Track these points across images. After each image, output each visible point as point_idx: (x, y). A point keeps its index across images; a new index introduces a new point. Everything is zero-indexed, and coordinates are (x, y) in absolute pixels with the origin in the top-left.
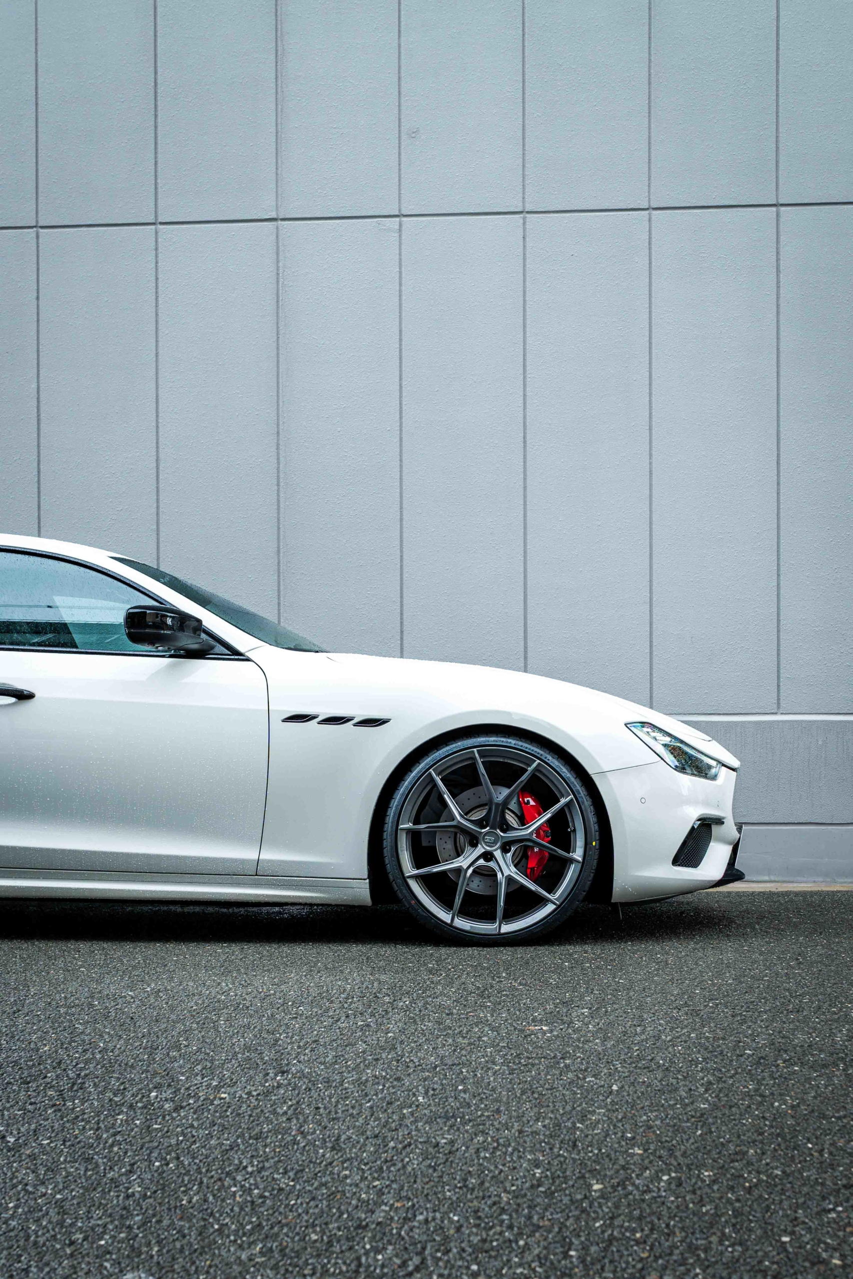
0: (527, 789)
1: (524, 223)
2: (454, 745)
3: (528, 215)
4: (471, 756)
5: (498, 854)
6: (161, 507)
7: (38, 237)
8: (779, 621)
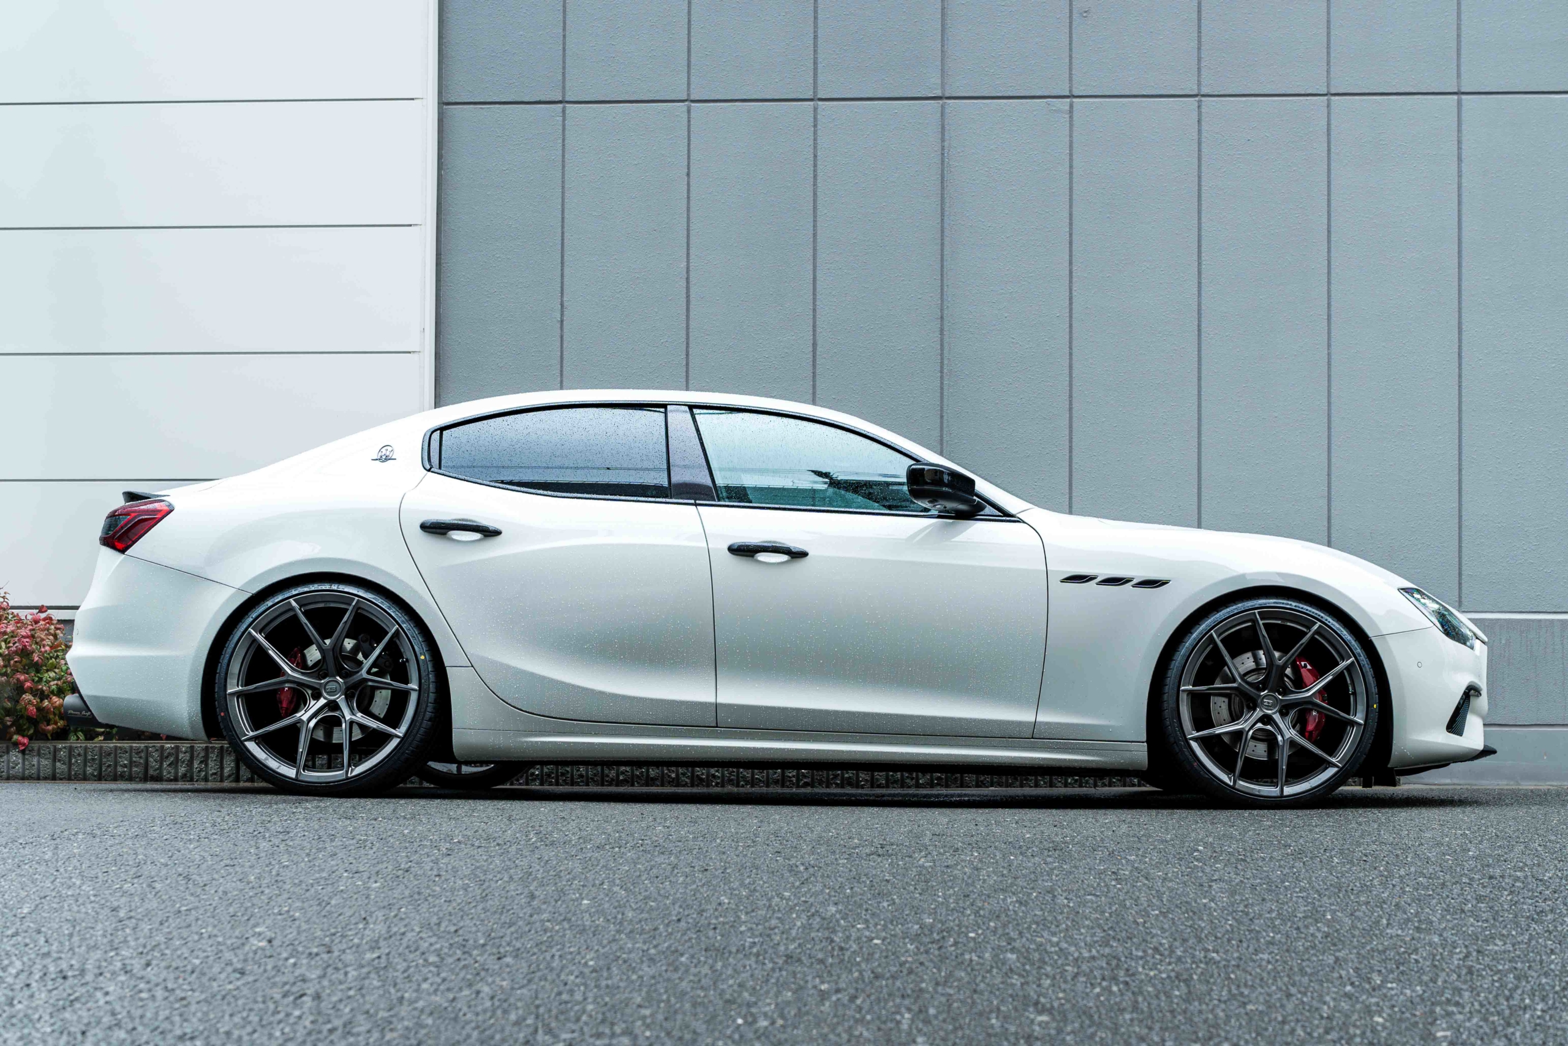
0: (1304, 655)
1: (1199, 107)
2: (1234, 607)
3: (1203, 99)
4: (1253, 617)
5: (1277, 717)
6: (818, 392)
7: (689, 111)
8: (1460, 517)
